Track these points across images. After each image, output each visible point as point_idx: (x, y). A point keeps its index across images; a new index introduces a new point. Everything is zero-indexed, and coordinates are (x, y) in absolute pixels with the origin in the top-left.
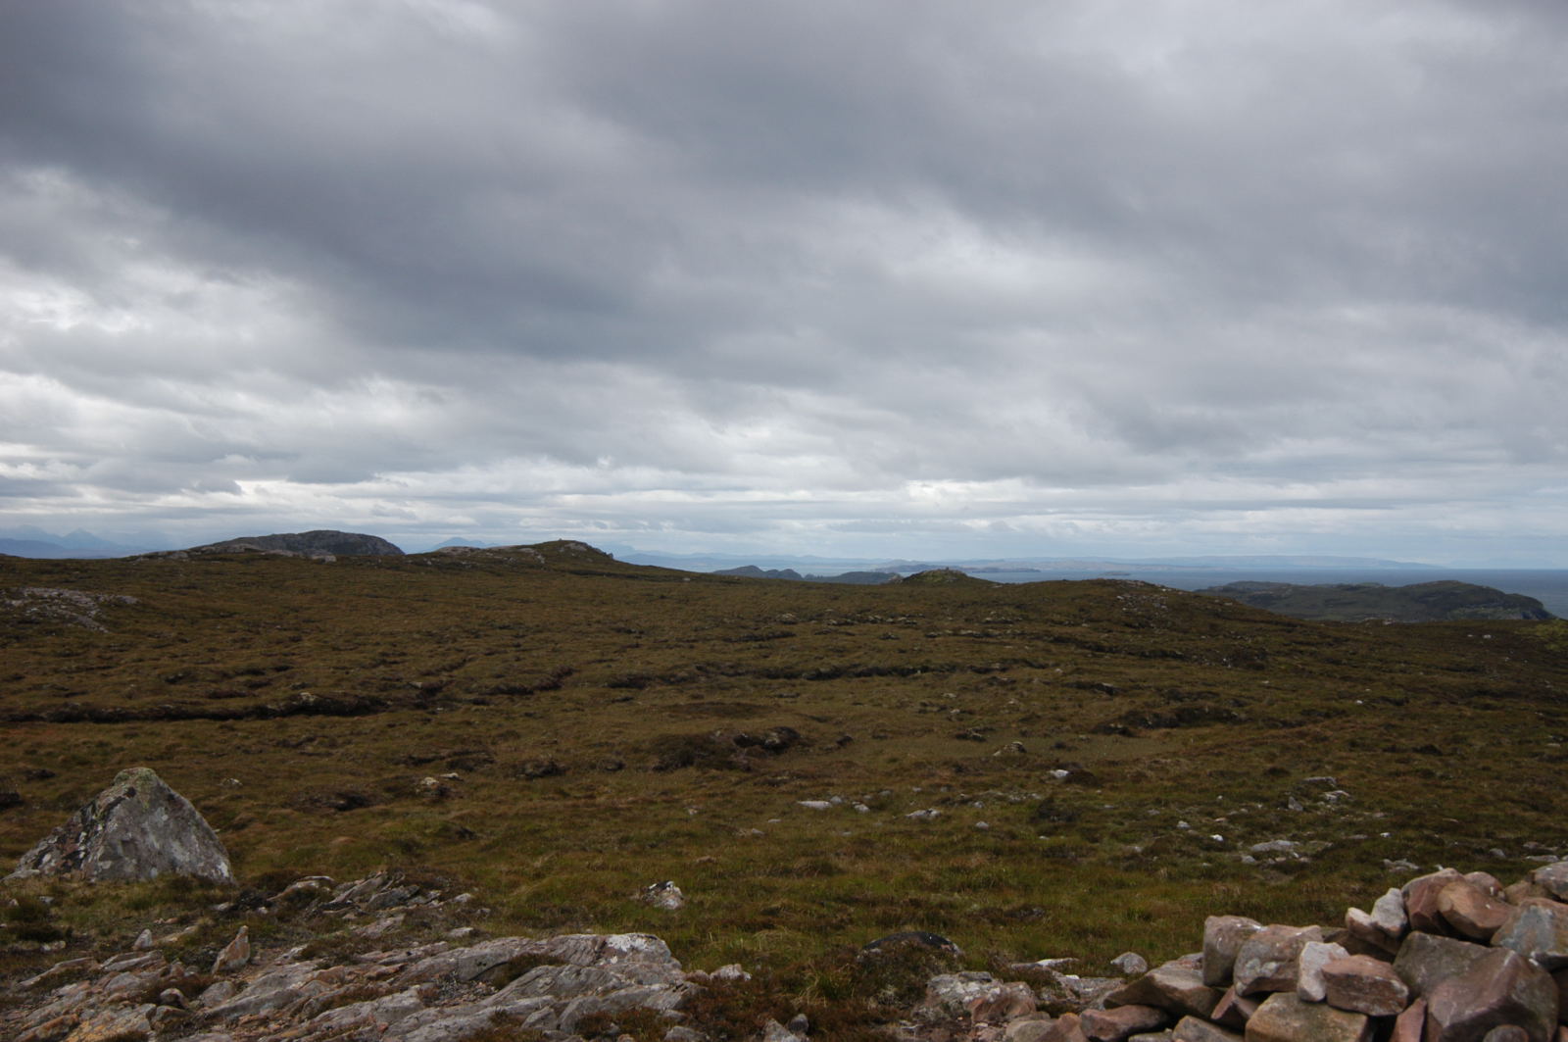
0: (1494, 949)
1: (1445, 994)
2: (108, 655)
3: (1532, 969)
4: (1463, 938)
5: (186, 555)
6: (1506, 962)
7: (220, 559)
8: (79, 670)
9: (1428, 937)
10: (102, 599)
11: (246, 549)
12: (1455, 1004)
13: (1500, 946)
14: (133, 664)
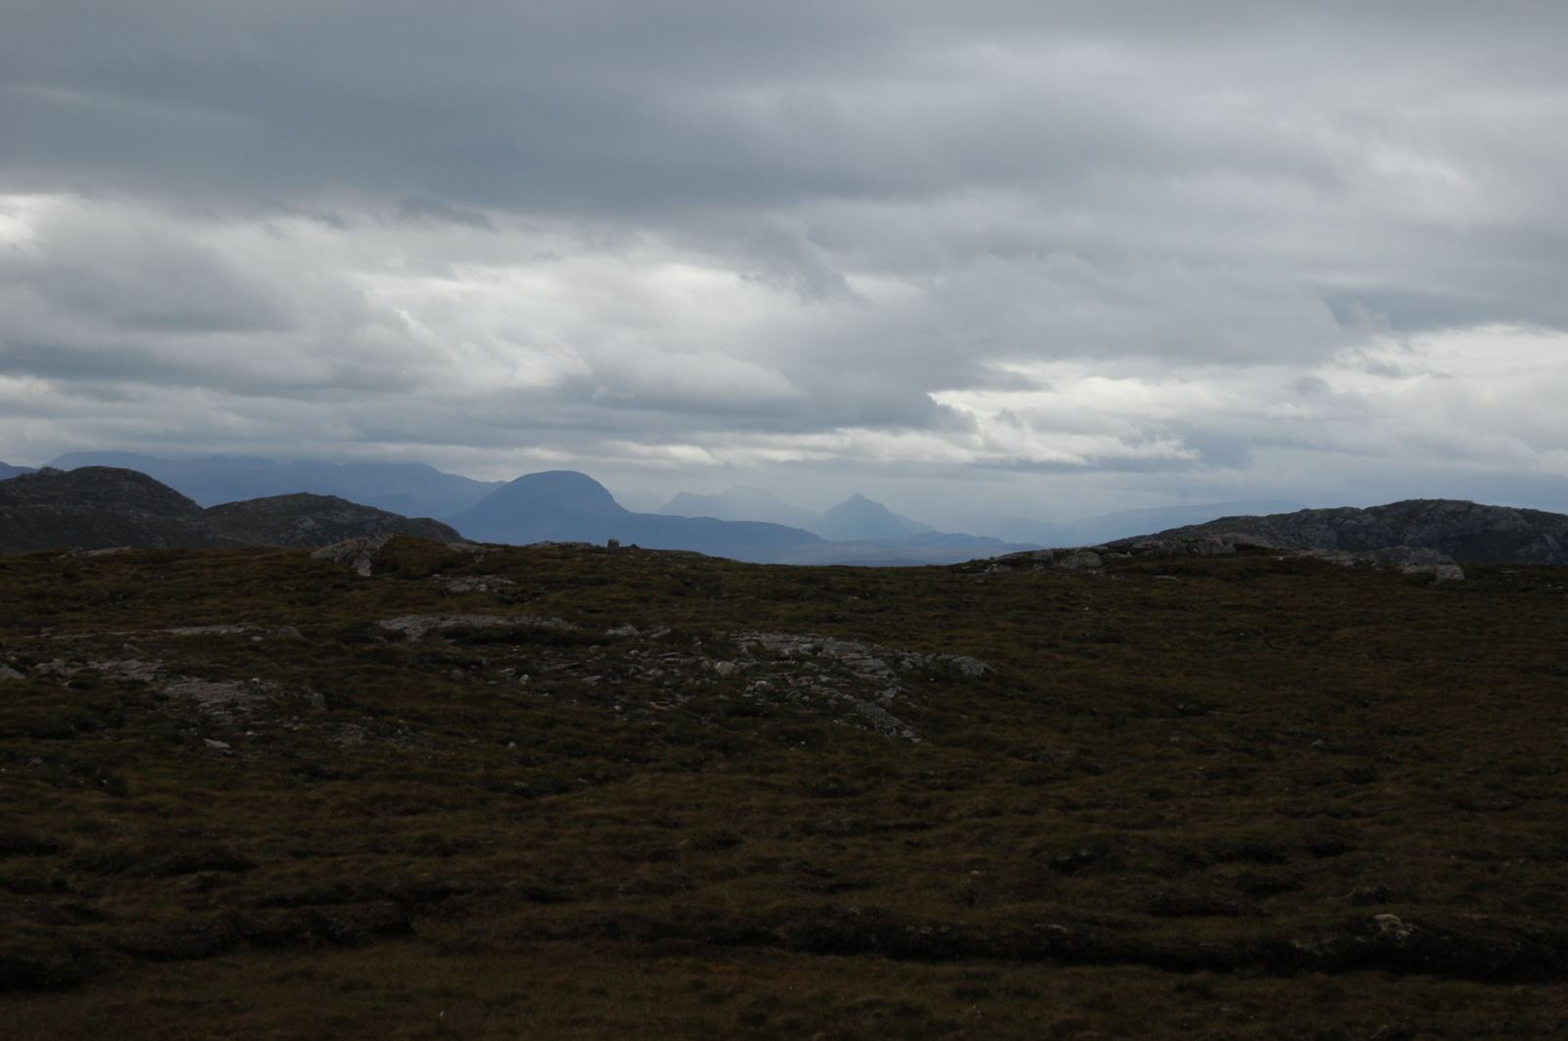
2: (920, 797)
5: (1095, 560)
7: (1177, 571)
8: (857, 829)
10: (906, 663)
11: (1241, 548)
14: (978, 820)
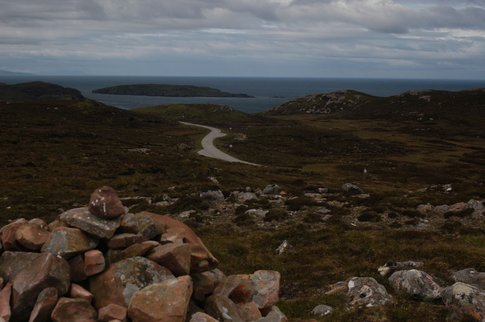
0: (42, 254)
1: (21, 278)
3: (59, 260)
4: (28, 250)
6: (47, 259)
9: (12, 253)
12: (25, 283)
13: (45, 252)
